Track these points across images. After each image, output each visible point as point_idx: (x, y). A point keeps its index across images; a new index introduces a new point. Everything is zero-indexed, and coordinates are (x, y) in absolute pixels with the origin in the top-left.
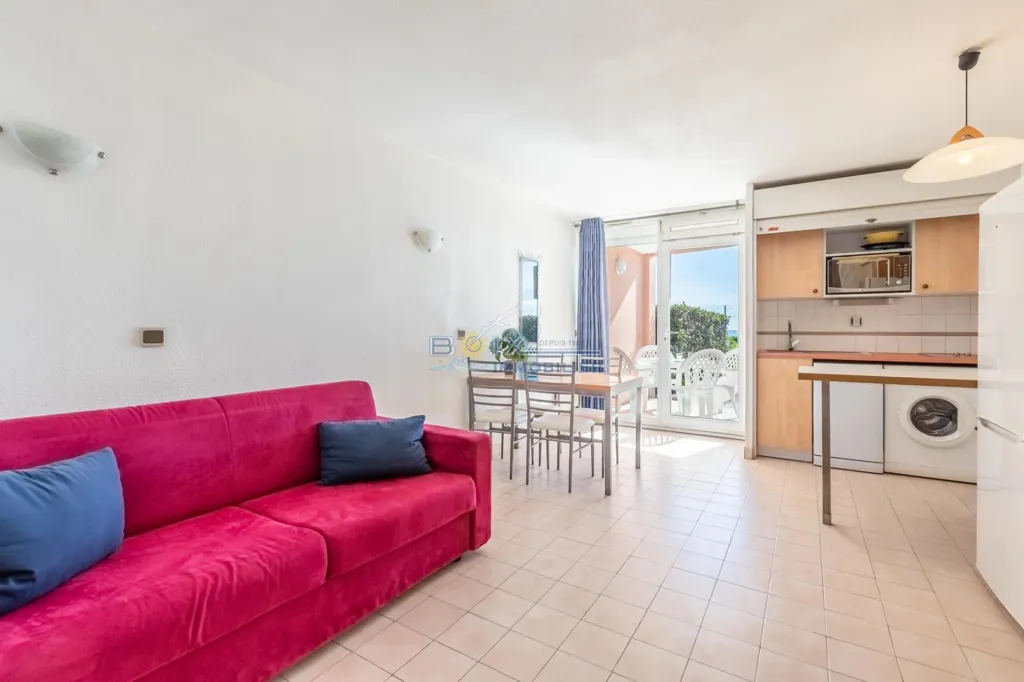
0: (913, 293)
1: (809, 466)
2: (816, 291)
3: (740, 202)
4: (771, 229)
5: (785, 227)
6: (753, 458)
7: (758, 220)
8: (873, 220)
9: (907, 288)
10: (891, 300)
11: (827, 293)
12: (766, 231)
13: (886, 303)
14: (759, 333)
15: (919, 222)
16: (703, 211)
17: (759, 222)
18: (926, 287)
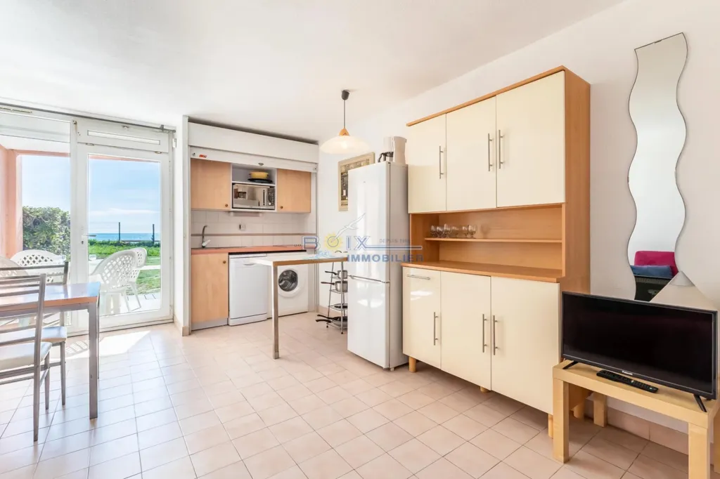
0: (275, 211)
1: (227, 327)
2: (227, 206)
3: (165, 128)
4: (201, 156)
5: (211, 157)
6: (190, 334)
7: (191, 146)
8: (262, 164)
9: (272, 207)
10: (261, 215)
11: (233, 208)
12: (197, 157)
13: (258, 216)
14: (192, 235)
15: (278, 169)
16: (126, 125)
17: (192, 148)
18: (282, 207)
